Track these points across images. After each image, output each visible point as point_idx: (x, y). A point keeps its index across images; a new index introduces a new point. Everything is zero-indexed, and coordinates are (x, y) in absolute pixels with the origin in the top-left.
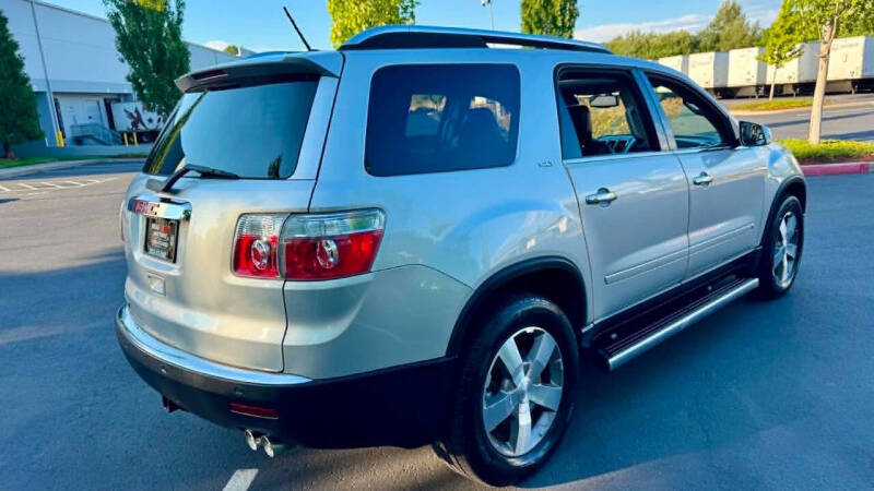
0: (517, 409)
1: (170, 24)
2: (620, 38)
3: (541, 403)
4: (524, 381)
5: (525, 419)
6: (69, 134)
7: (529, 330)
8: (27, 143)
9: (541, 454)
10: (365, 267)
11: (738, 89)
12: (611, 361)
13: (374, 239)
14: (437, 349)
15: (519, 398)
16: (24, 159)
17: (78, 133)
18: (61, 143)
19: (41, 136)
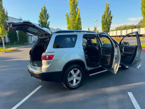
0: (73, 79)
1: (47, 25)
2: (122, 26)
3: (77, 79)
4: (75, 76)
5: (75, 81)
6: (32, 41)
7: (76, 69)
8: (26, 43)
9: (77, 86)
10: (51, 59)
11: (142, 35)
12: (90, 75)
13: (53, 56)
14: (61, 70)
15: (74, 78)
16: (26, 45)
17: (34, 41)
18: (31, 43)
19: (28, 42)
